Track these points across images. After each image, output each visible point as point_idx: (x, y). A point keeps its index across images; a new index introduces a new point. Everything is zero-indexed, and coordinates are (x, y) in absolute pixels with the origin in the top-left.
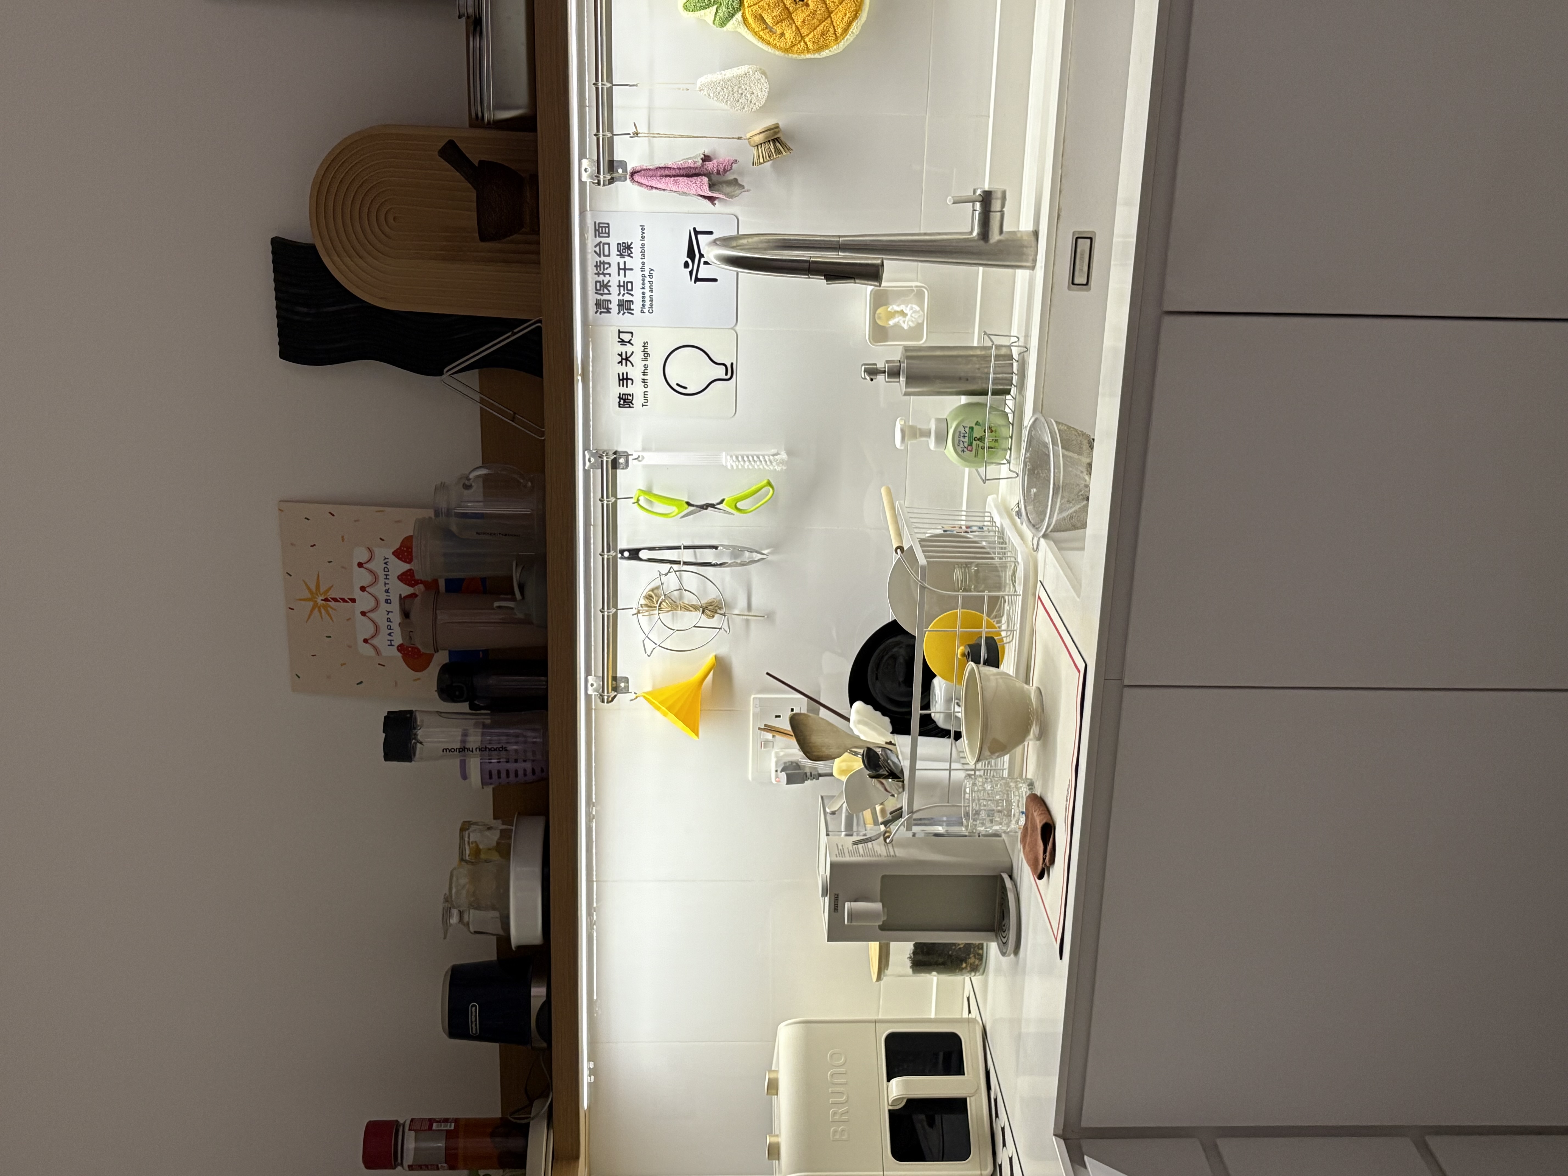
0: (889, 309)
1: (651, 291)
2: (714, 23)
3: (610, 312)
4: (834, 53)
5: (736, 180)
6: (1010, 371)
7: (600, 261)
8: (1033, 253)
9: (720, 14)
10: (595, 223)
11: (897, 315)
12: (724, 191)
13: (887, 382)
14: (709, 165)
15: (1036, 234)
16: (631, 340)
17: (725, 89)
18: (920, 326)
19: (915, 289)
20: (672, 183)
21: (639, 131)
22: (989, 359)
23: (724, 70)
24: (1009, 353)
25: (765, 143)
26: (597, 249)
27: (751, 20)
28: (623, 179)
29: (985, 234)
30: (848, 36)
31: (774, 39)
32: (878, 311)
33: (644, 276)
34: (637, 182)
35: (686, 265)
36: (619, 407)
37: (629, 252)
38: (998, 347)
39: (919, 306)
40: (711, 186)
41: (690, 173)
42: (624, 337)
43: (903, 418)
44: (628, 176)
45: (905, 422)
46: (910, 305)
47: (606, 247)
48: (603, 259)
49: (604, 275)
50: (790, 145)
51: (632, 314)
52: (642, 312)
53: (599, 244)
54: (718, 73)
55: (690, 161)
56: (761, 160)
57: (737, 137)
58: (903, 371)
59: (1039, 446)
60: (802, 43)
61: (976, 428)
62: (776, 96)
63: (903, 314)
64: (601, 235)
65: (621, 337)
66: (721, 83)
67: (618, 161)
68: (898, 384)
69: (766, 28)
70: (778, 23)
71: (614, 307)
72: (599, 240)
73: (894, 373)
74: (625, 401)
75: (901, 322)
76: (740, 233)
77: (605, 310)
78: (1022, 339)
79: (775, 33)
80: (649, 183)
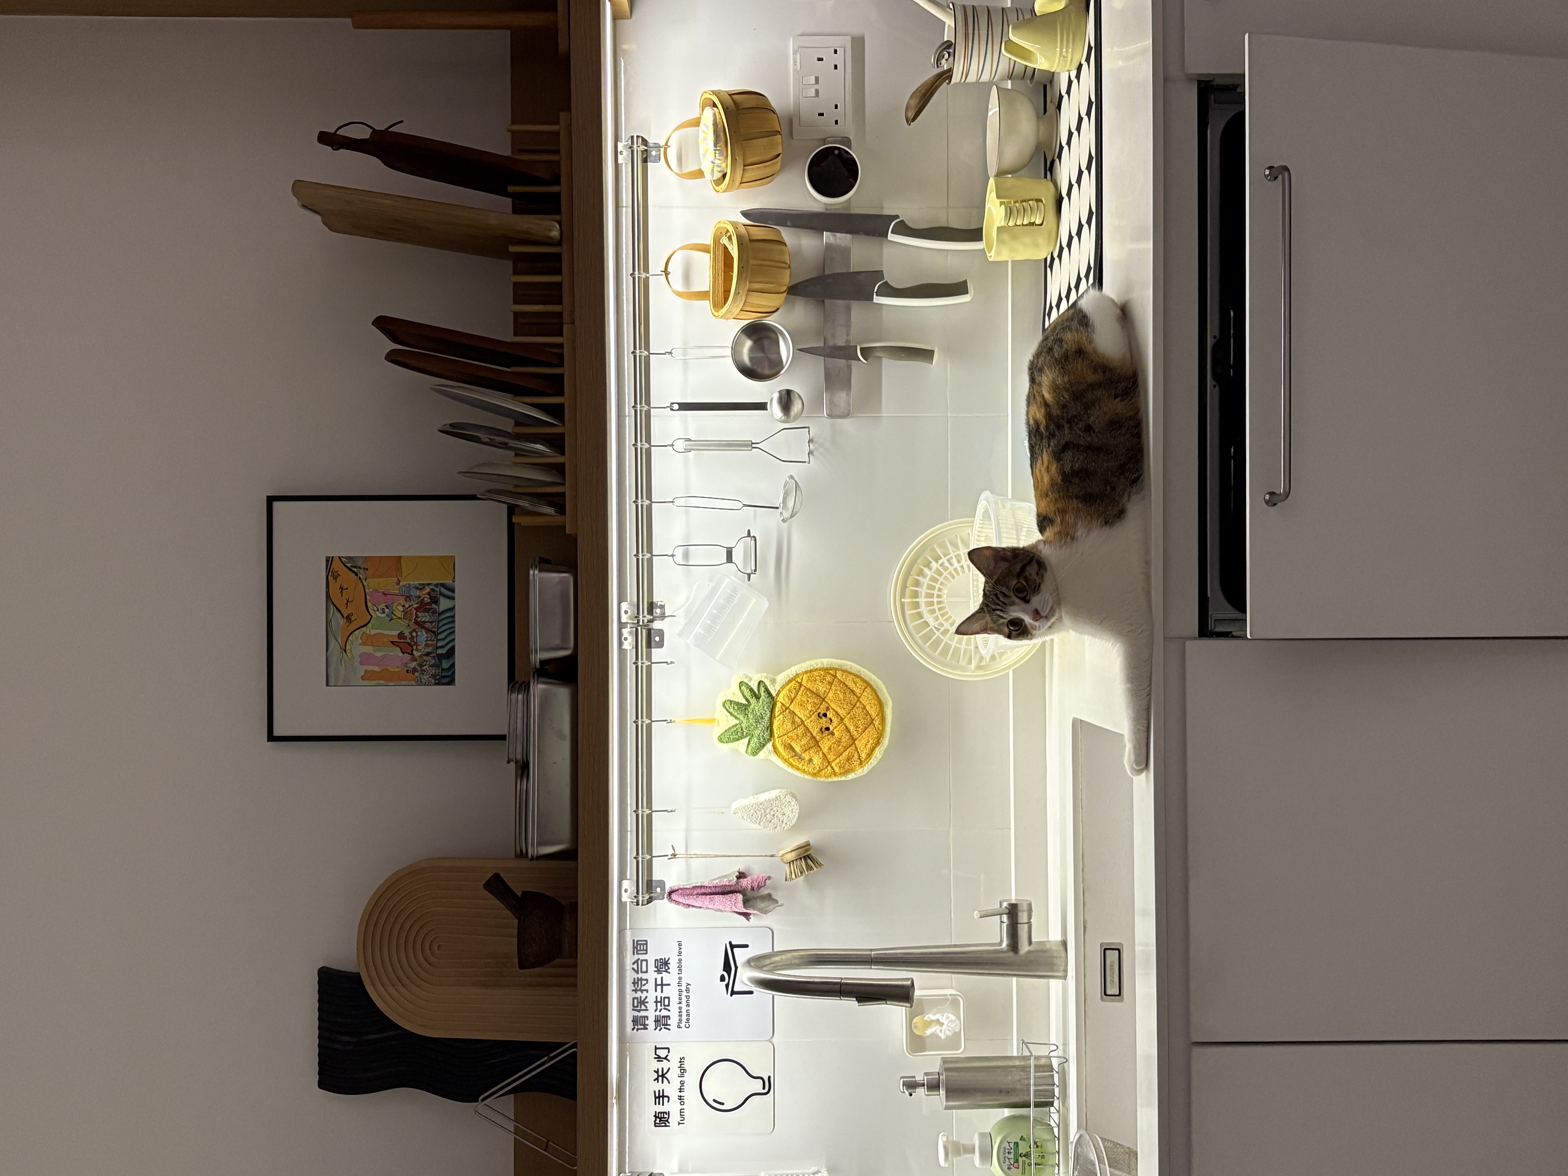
0: (925, 1018)
1: (688, 1005)
2: (746, 752)
3: (647, 1029)
4: (858, 776)
5: (769, 895)
6: (1049, 1081)
7: (638, 978)
8: (1063, 964)
9: (752, 744)
10: (634, 940)
11: (933, 1024)
12: (758, 907)
13: (927, 1095)
14: (744, 882)
15: (1064, 944)
16: (667, 1056)
17: (758, 812)
18: (957, 1035)
19: (949, 997)
20: (708, 901)
21: (677, 852)
22: (1028, 1069)
23: (757, 794)
24: (1048, 1063)
25: (796, 860)
26: (635, 966)
27: (780, 749)
28: (661, 897)
29: (1014, 946)
30: (871, 761)
31: (803, 765)
32: (914, 1021)
33: (680, 991)
34: (674, 901)
35: (722, 979)
36: (655, 1126)
37: (667, 968)
38: (1037, 1058)
39: (954, 1015)
40: (746, 902)
41: (725, 891)
42: (662, 1053)
43: (946, 1133)
44: (665, 896)
45: (947, 1138)
46: (946, 1014)
47: (644, 963)
48: (640, 975)
49: (642, 991)
50: (820, 860)
51: (669, 1030)
52: (679, 1027)
53: (637, 961)
54: (752, 797)
55: (725, 880)
56: (794, 876)
57: (770, 854)
58: (943, 1083)
59: (1086, 1164)
60: (829, 768)
61: (1021, 1143)
62: (806, 816)
63: (938, 1022)
64: (639, 952)
65: (657, 1053)
66: (754, 806)
67: (656, 881)
68: (938, 1096)
69: (795, 755)
70: (806, 750)
71: (651, 1023)
72: (637, 957)
73: (933, 1087)
74: (661, 1120)
75: (938, 1031)
76: (775, 950)
77: (642, 1027)
78: (1061, 1048)
79: (804, 759)
80: (687, 902)
